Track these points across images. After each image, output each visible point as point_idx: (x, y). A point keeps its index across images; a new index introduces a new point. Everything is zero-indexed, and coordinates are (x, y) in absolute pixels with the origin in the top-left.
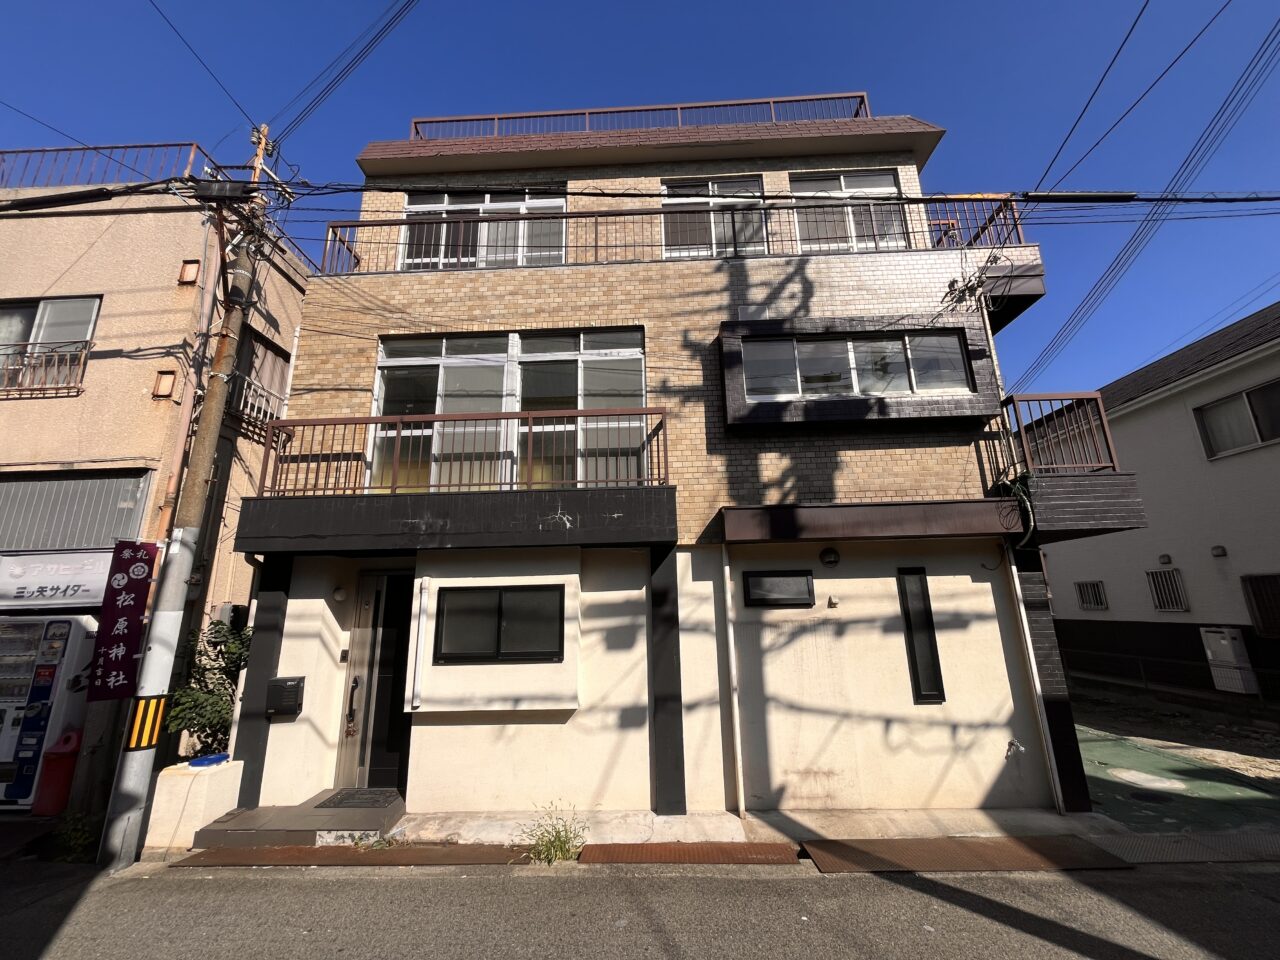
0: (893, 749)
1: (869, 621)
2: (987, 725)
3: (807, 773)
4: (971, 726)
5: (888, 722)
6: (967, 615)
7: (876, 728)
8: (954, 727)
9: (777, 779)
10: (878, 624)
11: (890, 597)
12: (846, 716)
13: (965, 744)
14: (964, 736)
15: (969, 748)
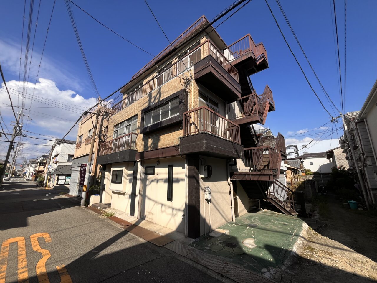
0: (162, 212)
1: (162, 179)
2: (179, 210)
3: (150, 213)
4: (176, 210)
5: (162, 205)
6: (180, 179)
7: (160, 206)
8: (173, 209)
9: (145, 214)
10: (164, 180)
11: (166, 173)
12: (156, 202)
13: (174, 214)
14: (175, 212)
15: (175, 215)
